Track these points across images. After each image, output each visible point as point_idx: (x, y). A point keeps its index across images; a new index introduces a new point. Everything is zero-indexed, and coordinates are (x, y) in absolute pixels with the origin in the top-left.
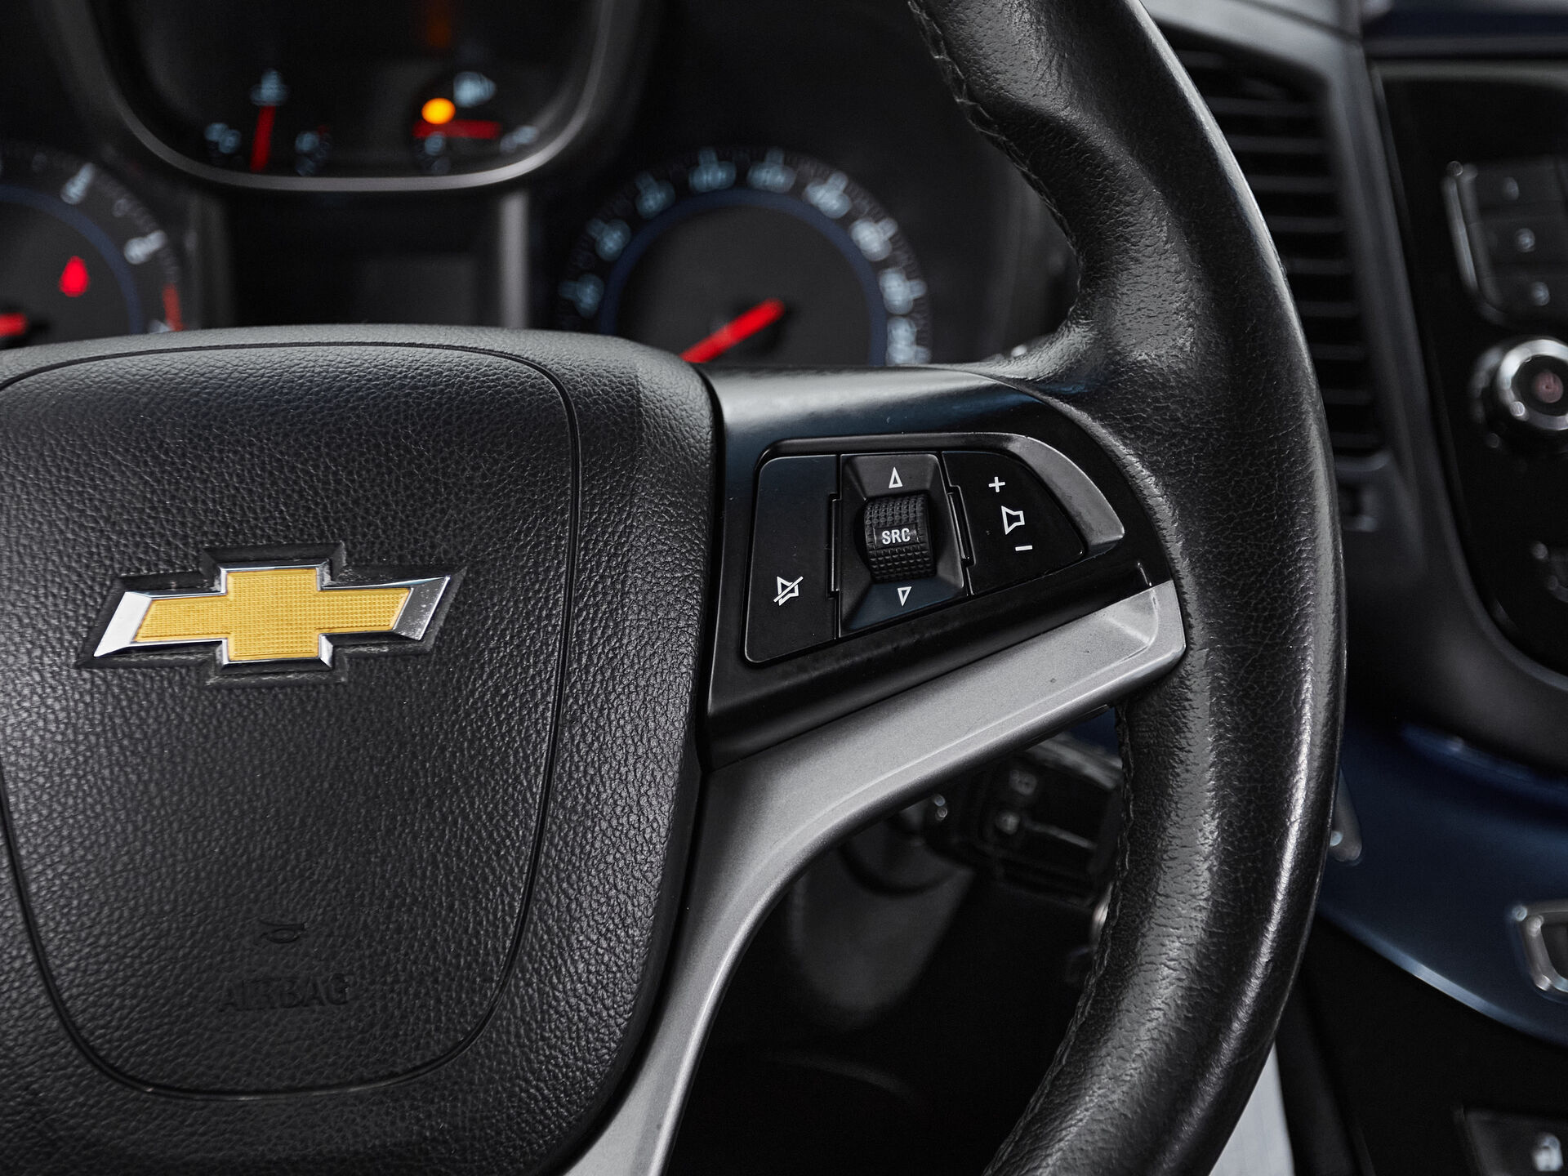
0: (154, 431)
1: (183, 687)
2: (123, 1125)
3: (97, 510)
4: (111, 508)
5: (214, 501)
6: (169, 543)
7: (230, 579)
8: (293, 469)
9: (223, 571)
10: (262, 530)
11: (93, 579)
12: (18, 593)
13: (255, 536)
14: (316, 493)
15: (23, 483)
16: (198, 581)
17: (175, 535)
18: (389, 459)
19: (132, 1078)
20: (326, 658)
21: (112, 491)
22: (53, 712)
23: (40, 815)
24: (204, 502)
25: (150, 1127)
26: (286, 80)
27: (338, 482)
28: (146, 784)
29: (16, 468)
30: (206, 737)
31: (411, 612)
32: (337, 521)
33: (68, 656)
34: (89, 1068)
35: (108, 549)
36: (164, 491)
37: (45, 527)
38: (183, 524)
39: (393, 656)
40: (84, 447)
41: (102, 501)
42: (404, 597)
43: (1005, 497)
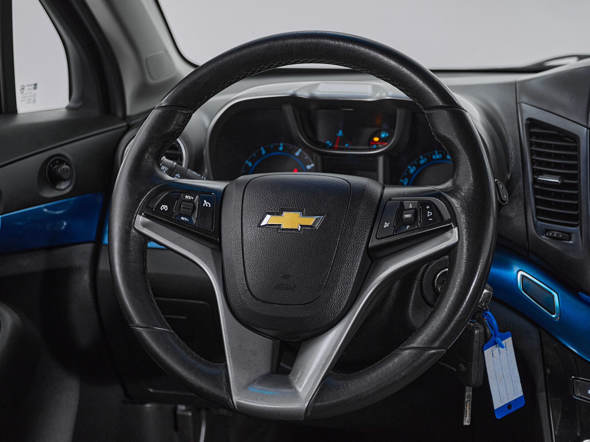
0: (276, 187)
1: (274, 232)
2: (256, 307)
3: (264, 200)
4: (267, 200)
5: (284, 200)
6: (275, 207)
7: (285, 214)
8: (298, 195)
9: (284, 212)
10: (291, 206)
11: (262, 212)
12: (250, 214)
13: (290, 206)
14: (302, 200)
15: (253, 195)
16: (279, 214)
17: (276, 205)
18: (316, 195)
19: (258, 299)
20: (299, 230)
21: (267, 197)
22: (253, 234)
23: (248, 252)
24: (282, 200)
25: (260, 308)
26: (343, 132)
27: (306, 198)
28: (266, 248)
29: (253, 192)
30: (277, 241)
31: (315, 223)
32: (304, 205)
33: (256, 225)
34: (251, 296)
35: (265, 207)
36: (276, 198)
37: (256, 203)
38: (278, 204)
39: (311, 230)
40: (264, 189)
41: (266, 199)
42: (314, 220)
43: (429, 210)
